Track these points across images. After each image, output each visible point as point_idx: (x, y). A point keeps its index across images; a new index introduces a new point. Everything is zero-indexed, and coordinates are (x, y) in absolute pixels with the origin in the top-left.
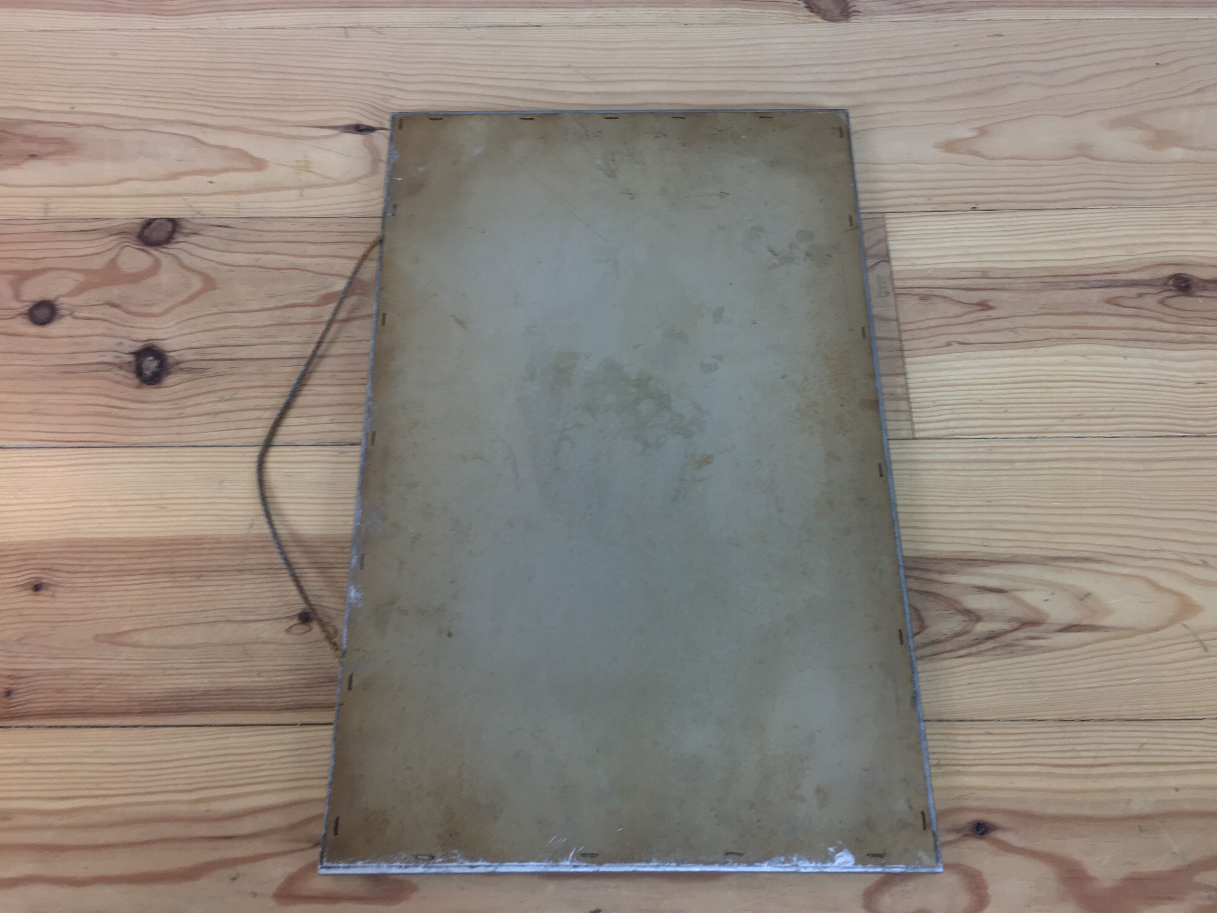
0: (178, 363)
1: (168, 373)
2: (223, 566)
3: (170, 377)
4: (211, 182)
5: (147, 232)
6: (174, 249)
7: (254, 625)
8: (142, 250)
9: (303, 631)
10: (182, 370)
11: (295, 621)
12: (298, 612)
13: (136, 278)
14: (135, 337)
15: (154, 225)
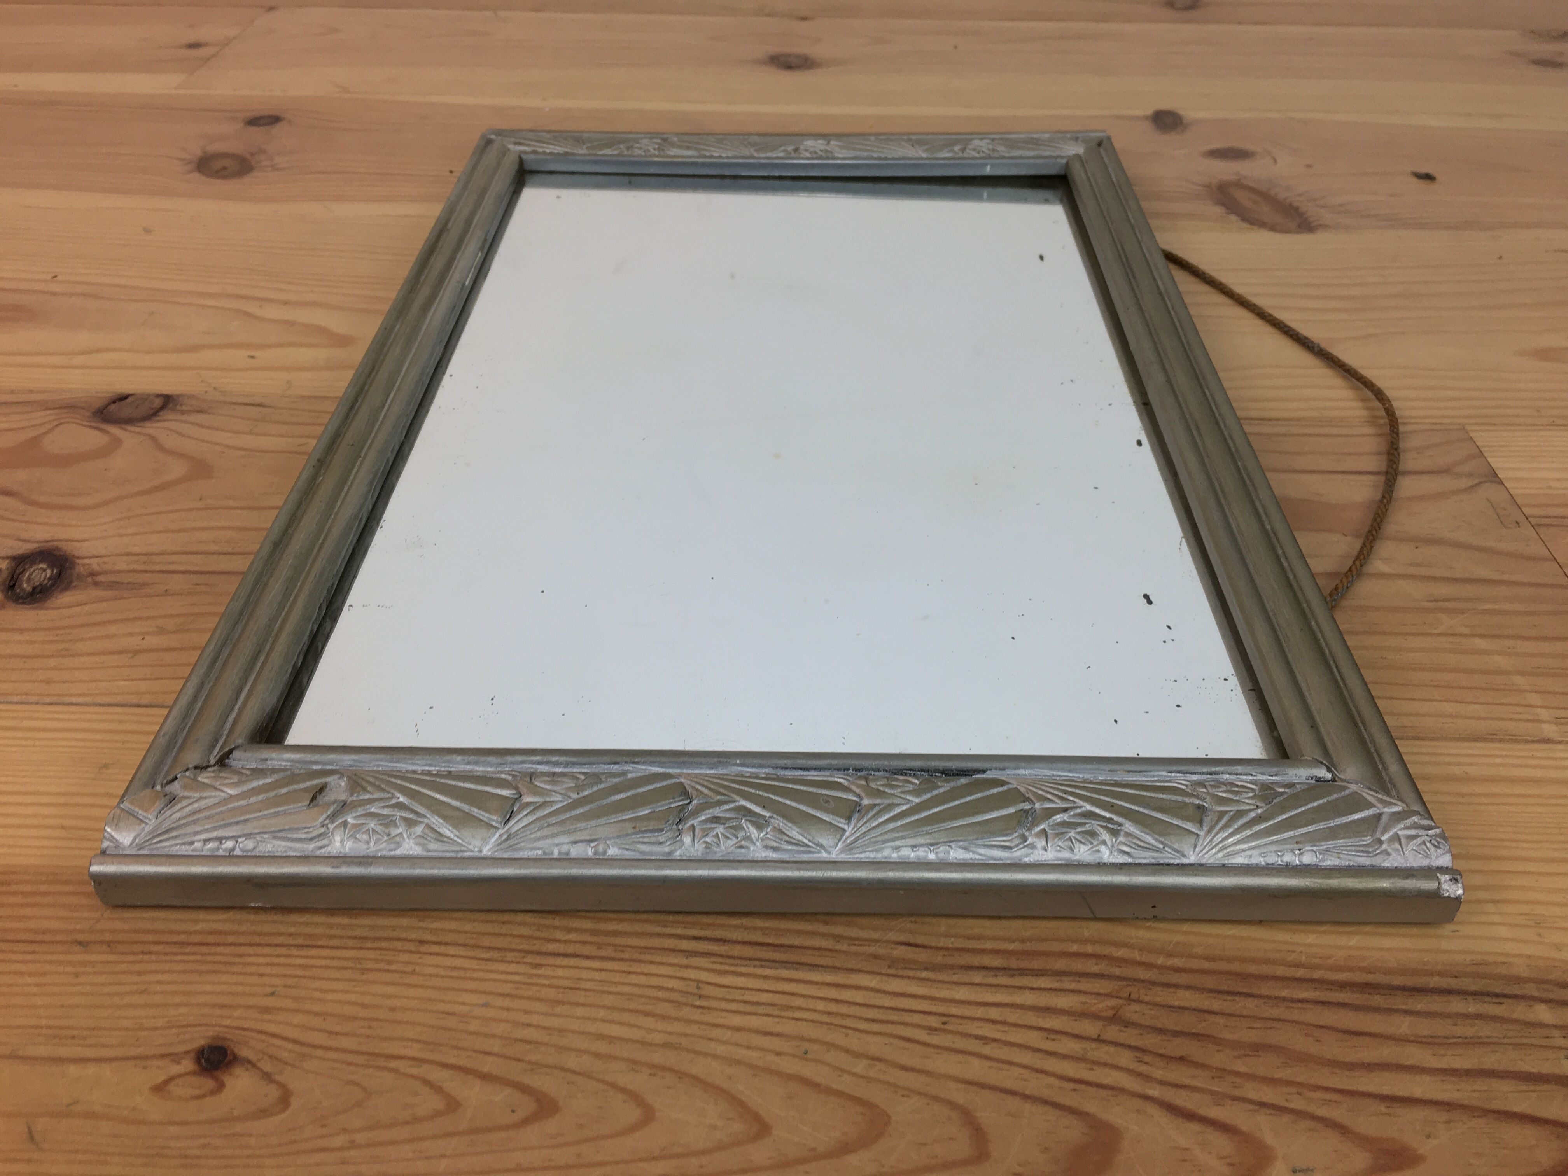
0: (93, 574)
1: (67, 588)
2: (44, 932)
3: (68, 593)
4: (252, 357)
5: (113, 407)
6: (152, 428)
7: (73, 1070)
8: (96, 428)
9: (197, 1092)
10: (96, 584)
11: (188, 1065)
12: (201, 1042)
13: (65, 461)
14: (24, 536)
15: (129, 400)
